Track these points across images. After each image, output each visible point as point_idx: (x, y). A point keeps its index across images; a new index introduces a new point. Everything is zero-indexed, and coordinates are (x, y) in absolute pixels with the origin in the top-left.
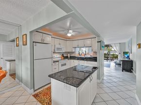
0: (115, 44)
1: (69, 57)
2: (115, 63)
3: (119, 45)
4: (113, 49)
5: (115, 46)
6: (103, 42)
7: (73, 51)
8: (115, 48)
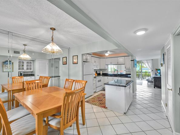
0: (147, 60)
1: (101, 74)
2: (148, 80)
3: (151, 61)
4: (145, 66)
5: (148, 63)
6: (136, 60)
7: (106, 68)
8: (147, 64)
